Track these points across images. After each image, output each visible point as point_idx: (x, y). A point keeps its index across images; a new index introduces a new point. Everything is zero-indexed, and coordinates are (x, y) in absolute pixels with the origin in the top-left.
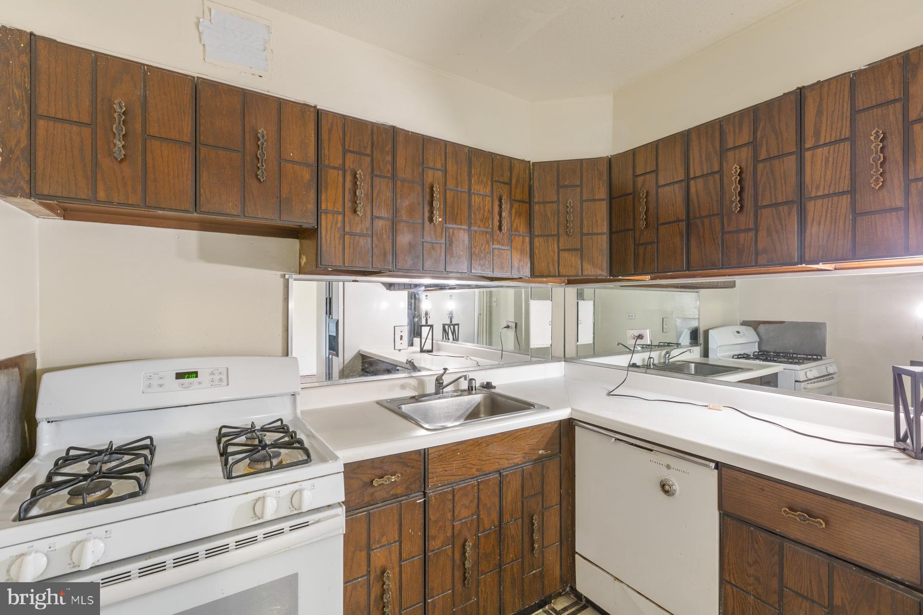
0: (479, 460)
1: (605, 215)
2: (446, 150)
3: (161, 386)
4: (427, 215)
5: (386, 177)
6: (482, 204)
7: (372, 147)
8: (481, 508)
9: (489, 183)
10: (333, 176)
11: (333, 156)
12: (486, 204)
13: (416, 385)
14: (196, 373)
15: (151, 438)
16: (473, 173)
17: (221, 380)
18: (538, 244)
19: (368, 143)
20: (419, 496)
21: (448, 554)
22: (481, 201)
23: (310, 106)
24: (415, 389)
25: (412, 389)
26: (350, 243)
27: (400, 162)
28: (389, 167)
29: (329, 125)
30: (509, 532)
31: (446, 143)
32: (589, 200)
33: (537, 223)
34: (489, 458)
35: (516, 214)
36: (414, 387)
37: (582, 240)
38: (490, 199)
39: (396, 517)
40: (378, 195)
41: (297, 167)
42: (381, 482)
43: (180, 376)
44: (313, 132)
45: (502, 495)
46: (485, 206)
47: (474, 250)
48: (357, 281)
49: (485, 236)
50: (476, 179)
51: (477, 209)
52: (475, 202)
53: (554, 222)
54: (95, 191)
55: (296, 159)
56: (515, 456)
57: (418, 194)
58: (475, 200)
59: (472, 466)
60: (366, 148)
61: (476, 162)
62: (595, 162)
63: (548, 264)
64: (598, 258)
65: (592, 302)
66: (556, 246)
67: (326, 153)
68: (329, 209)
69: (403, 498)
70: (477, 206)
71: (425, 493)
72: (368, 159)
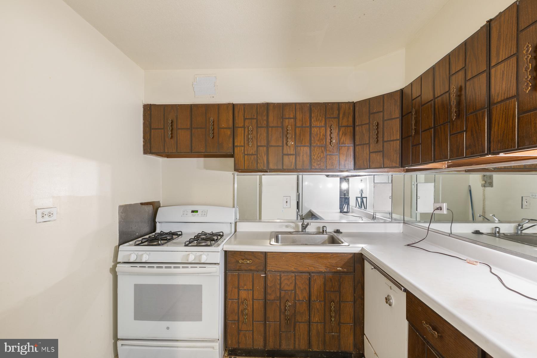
0: (296, 264)
1: (399, 128)
2: (296, 107)
3: (187, 214)
4: (285, 142)
5: (264, 127)
6: (318, 132)
7: (257, 115)
8: (297, 288)
9: (324, 119)
10: (240, 131)
11: (239, 122)
12: (322, 131)
13: (294, 227)
14: (197, 211)
15: (181, 232)
16: (313, 116)
17: (204, 214)
18: (358, 150)
19: (255, 114)
20: (263, 273)
21: (277, 305)
22: (318, 130)
23: (230, 104)
24: (294, 228)
25: (292, 228)
26: (247, 159)
27: (271, 118)
28: (265, 122)
29: (238, 110)
30: (315, 306)
31: (296, 104)
32: (389, 120)
33: (357, 137)
34: (302, 264)
35: (342, 134)
36: (293, 227)
37: (383, 146)
38: (324, 128)
39: (251, 279)
40: (260, 136)
41: (225, 130)
42: (243, 262)
43: (193, 212)
44: (231, 114)
45: (310, 285)
46: (321, 132)
47: (313, 156)
48: (265, 175)
49: (320, 149)
50: (315, 119)
51: (315, 135)
52: (314, 131)
53: (367, 136)
54: (164, 150)
55: (225, 127)
56: (320, 267)
57: (280, 132)
58: (314, 130)
59: (292, 266)
60: (254, 116)
61: (315, 110)
62: (392, 94)
63: (363, 161)
64: (394, 155)
65: (433, 184)
66: (368, 150)
67: (237, 122)
68: (238, 145)
69: (255, 272)
70: (315, 133)
71: (265, 273)
72: (255, 121)
